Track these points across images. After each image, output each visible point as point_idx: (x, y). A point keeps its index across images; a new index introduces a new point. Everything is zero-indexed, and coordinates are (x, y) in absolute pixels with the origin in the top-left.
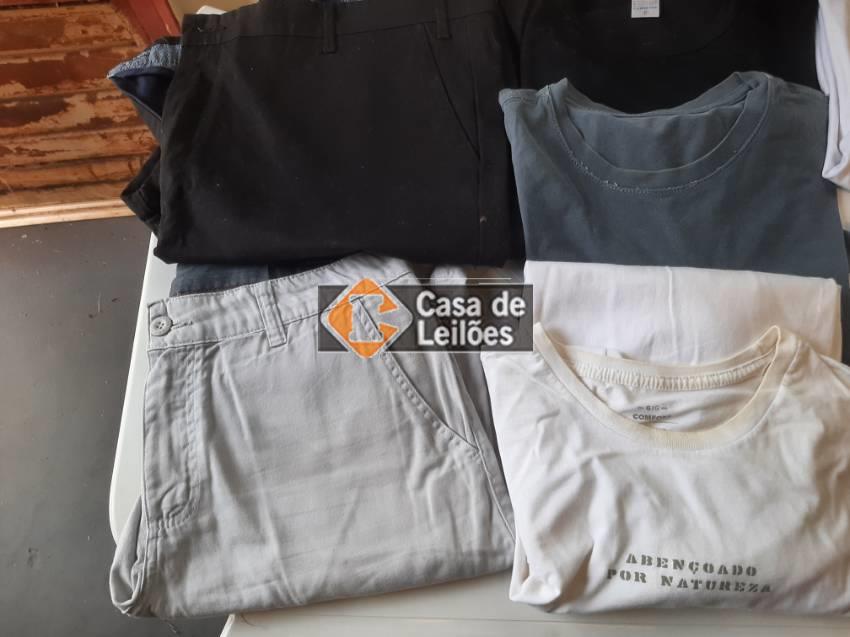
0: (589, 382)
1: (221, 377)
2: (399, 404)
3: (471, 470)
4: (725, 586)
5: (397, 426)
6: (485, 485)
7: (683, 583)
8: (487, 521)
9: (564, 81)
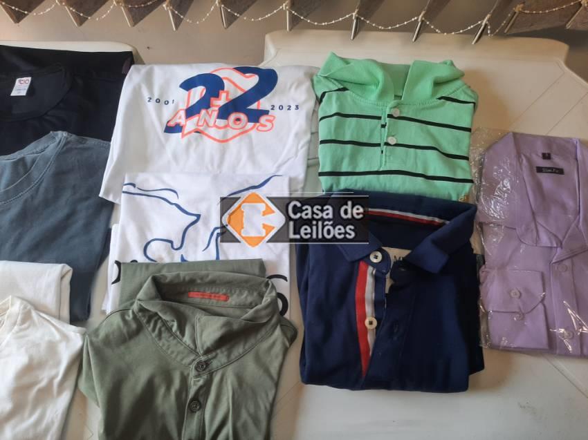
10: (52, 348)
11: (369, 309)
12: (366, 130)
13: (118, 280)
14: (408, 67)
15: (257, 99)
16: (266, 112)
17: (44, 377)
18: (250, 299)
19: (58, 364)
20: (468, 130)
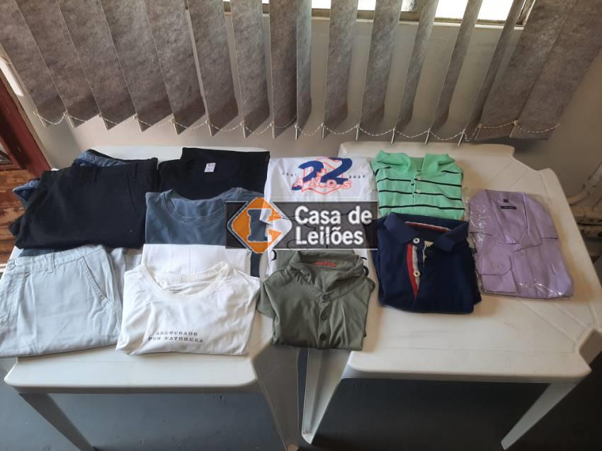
0: (157, 281)
1: (29, 283)
2: (90, 291)
3: (111, 311)
4: (186, 339)
5: (88, 298)
6: (115, 315)
7: (172, 338)
8: (113, 327)
9: (170, 191)
10: (245, 287)
11: (415, 267)
12: (404, 186)
13: (275, 258)
14: (423, 159)
15: (342, 173)
16: (347, 179)
17: (241, 302)
18: (349, 265)
19: (248, 297)
20: (460, 186)
